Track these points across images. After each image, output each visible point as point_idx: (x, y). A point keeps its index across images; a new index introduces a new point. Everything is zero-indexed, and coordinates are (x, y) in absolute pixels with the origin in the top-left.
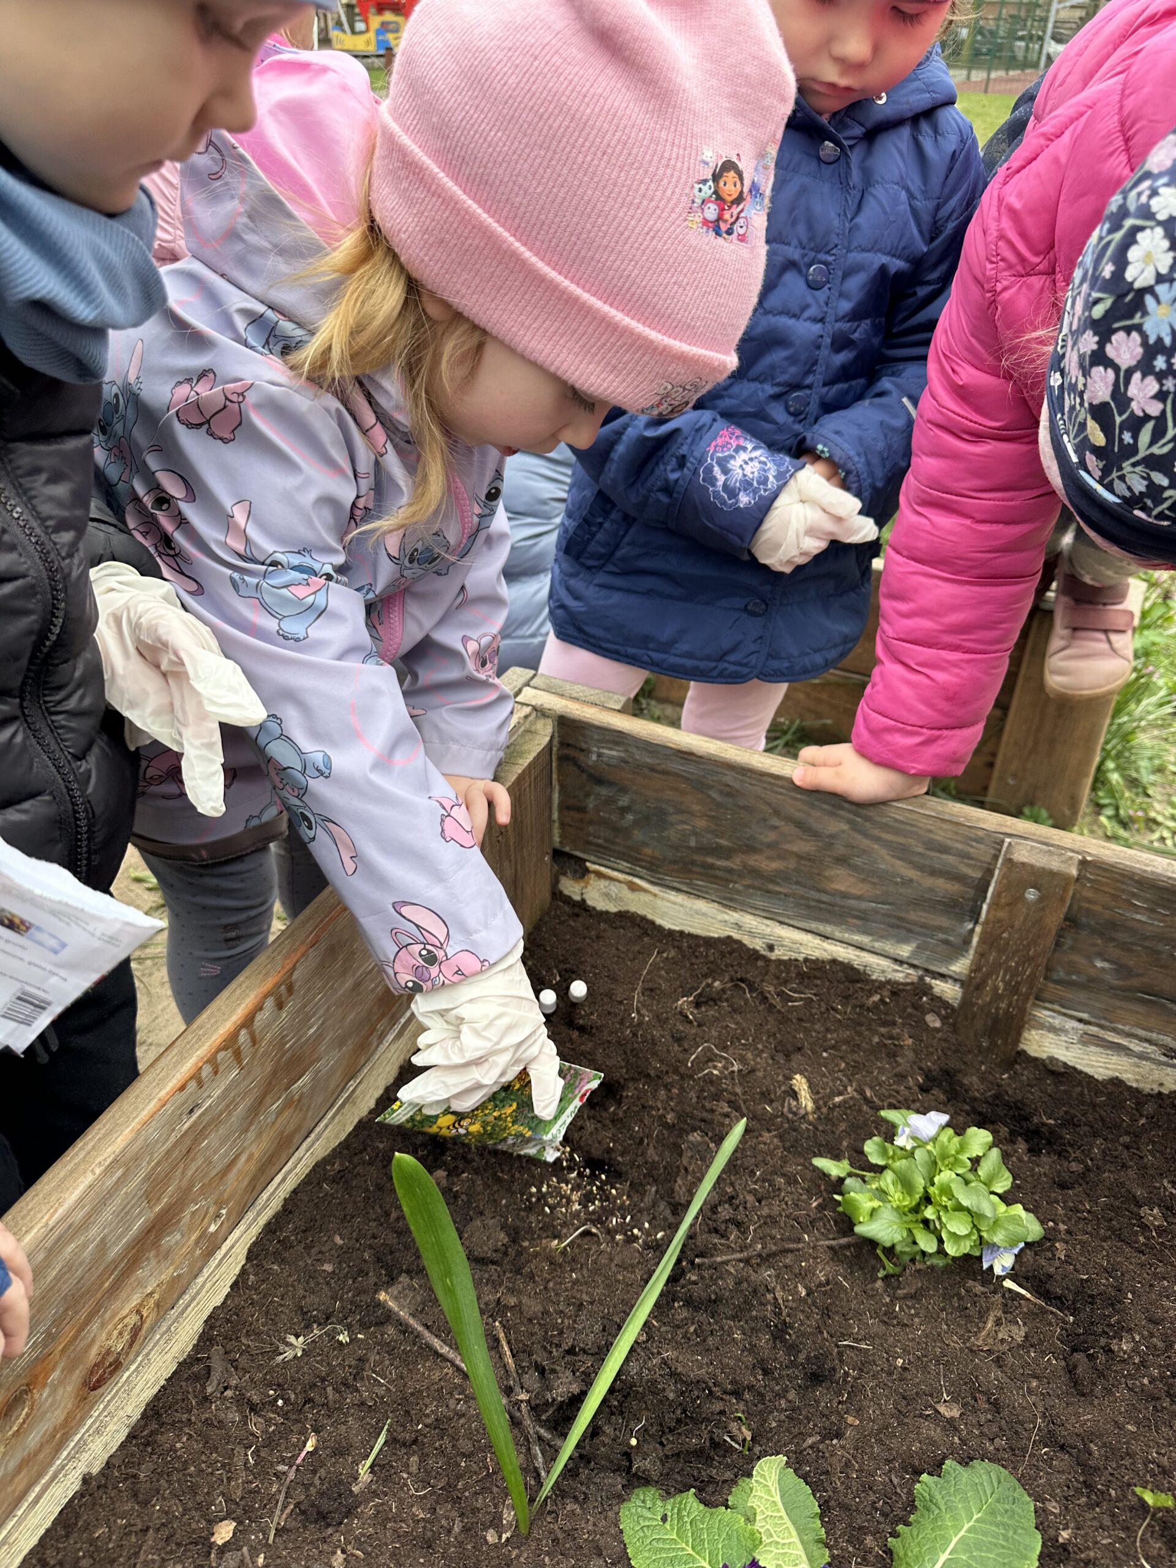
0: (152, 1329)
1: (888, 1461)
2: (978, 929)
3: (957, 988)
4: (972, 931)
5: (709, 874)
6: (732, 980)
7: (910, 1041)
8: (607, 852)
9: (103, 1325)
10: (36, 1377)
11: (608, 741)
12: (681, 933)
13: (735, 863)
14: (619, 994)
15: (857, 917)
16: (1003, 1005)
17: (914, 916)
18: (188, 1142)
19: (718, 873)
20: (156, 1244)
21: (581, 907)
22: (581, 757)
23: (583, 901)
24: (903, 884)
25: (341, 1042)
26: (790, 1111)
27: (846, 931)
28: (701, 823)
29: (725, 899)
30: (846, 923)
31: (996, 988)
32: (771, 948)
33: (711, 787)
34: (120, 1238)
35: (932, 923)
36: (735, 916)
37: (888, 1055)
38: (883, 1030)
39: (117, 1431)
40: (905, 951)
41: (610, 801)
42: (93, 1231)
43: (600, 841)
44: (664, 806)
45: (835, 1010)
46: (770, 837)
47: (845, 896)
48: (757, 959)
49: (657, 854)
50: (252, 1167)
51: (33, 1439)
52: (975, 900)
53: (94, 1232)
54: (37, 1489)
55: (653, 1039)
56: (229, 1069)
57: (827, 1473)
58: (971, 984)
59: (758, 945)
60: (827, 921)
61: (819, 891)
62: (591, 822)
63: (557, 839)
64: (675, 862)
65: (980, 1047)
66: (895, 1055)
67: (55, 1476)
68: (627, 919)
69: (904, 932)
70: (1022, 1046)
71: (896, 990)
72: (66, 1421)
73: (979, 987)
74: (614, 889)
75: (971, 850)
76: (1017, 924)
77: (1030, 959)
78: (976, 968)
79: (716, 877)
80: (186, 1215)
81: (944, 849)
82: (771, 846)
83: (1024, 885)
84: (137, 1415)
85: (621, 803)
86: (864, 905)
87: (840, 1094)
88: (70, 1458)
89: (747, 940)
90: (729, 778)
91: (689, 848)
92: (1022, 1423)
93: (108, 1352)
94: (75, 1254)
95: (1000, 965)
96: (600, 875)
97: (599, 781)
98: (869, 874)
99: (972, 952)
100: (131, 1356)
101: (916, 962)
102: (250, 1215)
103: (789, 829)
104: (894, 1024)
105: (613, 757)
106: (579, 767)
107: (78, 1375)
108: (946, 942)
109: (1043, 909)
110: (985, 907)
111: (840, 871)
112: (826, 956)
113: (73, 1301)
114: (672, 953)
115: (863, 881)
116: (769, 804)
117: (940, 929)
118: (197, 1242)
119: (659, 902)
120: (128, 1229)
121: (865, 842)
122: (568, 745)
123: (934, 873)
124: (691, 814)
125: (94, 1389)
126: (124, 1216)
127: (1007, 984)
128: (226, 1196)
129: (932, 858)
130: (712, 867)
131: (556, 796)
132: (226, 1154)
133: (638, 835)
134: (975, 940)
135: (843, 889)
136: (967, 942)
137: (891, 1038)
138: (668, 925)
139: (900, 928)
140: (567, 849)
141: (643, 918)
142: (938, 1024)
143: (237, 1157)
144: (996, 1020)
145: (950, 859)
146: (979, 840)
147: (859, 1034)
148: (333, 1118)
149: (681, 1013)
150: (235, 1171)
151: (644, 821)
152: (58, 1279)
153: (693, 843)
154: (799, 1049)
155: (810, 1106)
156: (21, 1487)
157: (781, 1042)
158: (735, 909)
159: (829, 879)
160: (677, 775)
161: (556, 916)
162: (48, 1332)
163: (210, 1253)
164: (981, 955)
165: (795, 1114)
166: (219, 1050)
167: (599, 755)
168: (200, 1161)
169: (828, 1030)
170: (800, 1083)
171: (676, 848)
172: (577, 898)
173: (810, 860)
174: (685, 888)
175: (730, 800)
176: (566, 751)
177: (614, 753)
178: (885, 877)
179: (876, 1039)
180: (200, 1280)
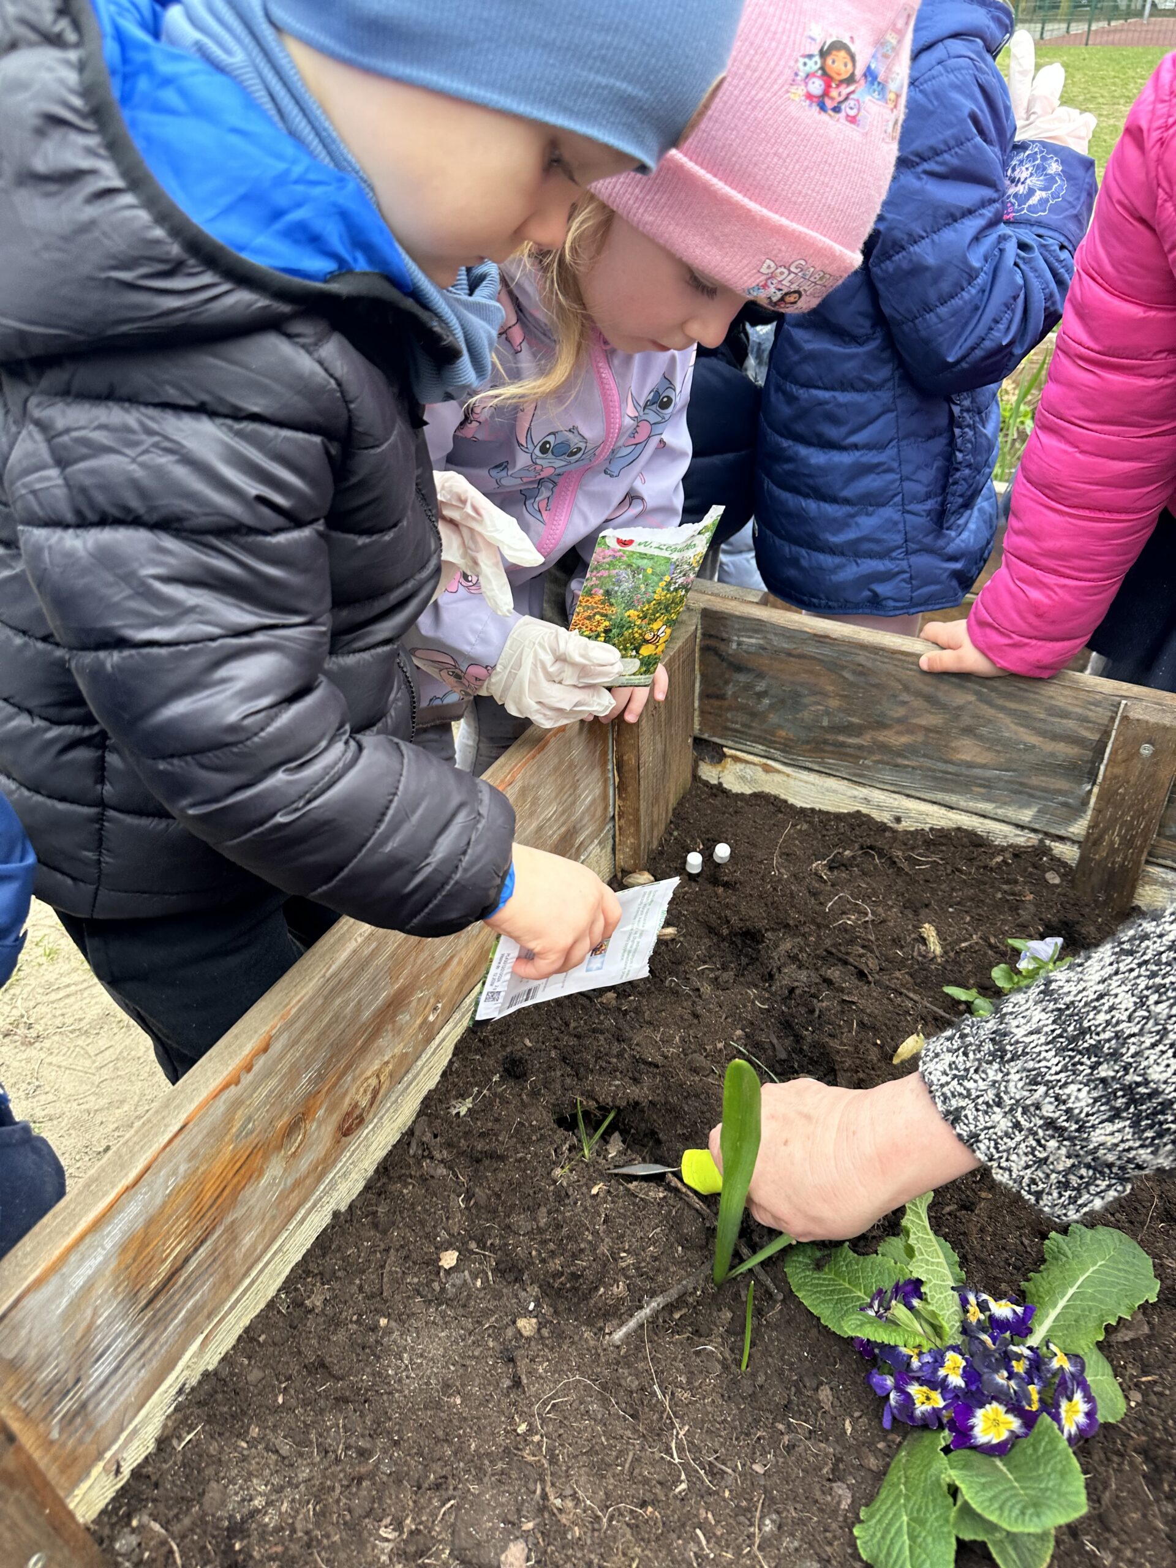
0: (386, 1095)
1: (1018, 1228)
2: (1096, 790)
3: (1075, 848)
4: (1090, 791)
5: (841, 751)
6: (862, 848)
7: (1031, 897)
8: (742, 735)
9: (354, 1080)
10: (309, 1109)
11: (747, 630)
12: (813, 810)
13: (865, 740)
14: (760, 855)
15: (981, 786)
16: (1119, 859)
17: (1034, 781)
19: (848, 750)
20: (393, 1019)
21: (719, 790)
22: (722, 647)
23: (720, 784)
24: (1026, 750)
26: (920, 954)
27: (971, 799)
28: (834, 703)
29: (855, 775)
30: (971, 792)
31: (1112, 843)
32: (898, 820)
33: (844, 668)
34: (370, 1004)
35: (1052, 787)
36: (864, 792)
37: (1010, 909)
38: (1005, 887)
39: (357, 1180)
40: (1026, 815)
41: (748, 687)
42: (354, 991)
43: (738, 726)
44: (799, 688)
45: (960, 871)
46: (900, 712)
47: (970, 765)
48: (884, 831)
49: (791, 736)
50: (461, 971)
51: (304, 1164)
52: (1093, 762)
54: (303, 1211)
55: (791, 893)
57: (964, 1234)
58: (1088, 844)
59: (885, 817)
60: (953, 792)
61: (946, 762)
62: (730, 709)
63: (697, 726)
64: (808, 742)
65: (1096, 901)
66: (1017, 908)
67: (314, 1205)
68: (761, 799)
69: (1026, 797)
70: (1136, 902)
71: (1018, 853)
73: (1097, 842)
74: (749, 771)
75: (1090, 714)
76: (1133, 779)
77: (1143, 813)
78: (1093, 825)
79: (847, 754)
81: (1065, 714)
82: (900, 721)
83: (1138, 742)
84: (371, 1172)
85: (758, 689)
86: (989, 773)
87: (965, 940)
88: (326, 1192)
89: (875, 815)
90: (862, 658)
91: (822, 727)
92: (1139, 1201)
93: (356, 1106)
94: (342, 1007)
95: (1116, 819)
96: (736, 759)
97: (739, 668)
98: (995, 743)
99: (1089, 812)
100: (371, 1115)
101: (1037, 826)
103: (918, 703)
104: (1016, 882)
105: (752, 645)
106: (720, 656)
107: (335, 1118)
108: (1065, 805)
109: (1156, 764)
110: (1102, 767)
111: (967, 742)
112: (952, 825)
113: (338, 1049)
114: (805, 826)
115: (989, 749)
116: (899, 681)
117: (1059, 792)
118: (420, 1027)
119: (792, 782)
120: (376, 998)
121: (989, 712)
122: (711, 636)
123: (1055, 737)
124: (826, 695)
125: (345, 1135)
127: (1123, 838)
128: (442, 990)
129: (1053, 724)
130: (843, 745)
131: (697, 685)
132: (444, 953)
133: (773, 718)
134: (1093, 800)
135: (968, 759)
136: (1085, 803)
137: (1014, 894)
138: (799, 804)
139: (1021, 793)
140: (706, 736)
141: (776, 798)
142: (1057, 881)
143: (452, 958)
144: (1112, 873)
145: (1070, 724)
146: (1097, 704)
147: (984, 892)
149: (816, 874)
150: (449, 970)
151: (780, 704)
152: (329, 1025)
153: (825, 723)
154: (927, 906)
155: (938, 950)
156: (294, 1204)
157: (909, 900)
158: (864, 785)
159: (954, 750)
160: (813, 658)
161: (697, 795)
162: (319, 1070)
163: (429, 1040)
164: (1098, 811)
165: (924, 957)
167: (739, 644)
169: (953, 889)
170: (929, 931)
171: (809, 728)
172: (714, 782)
173: (938, 732)
174: (817, 768)
175: (862, 679)
176: (708, 642)
177: (753, 641)
178: (1007, 745)
179: (999, 895)
180: (420, 1063)
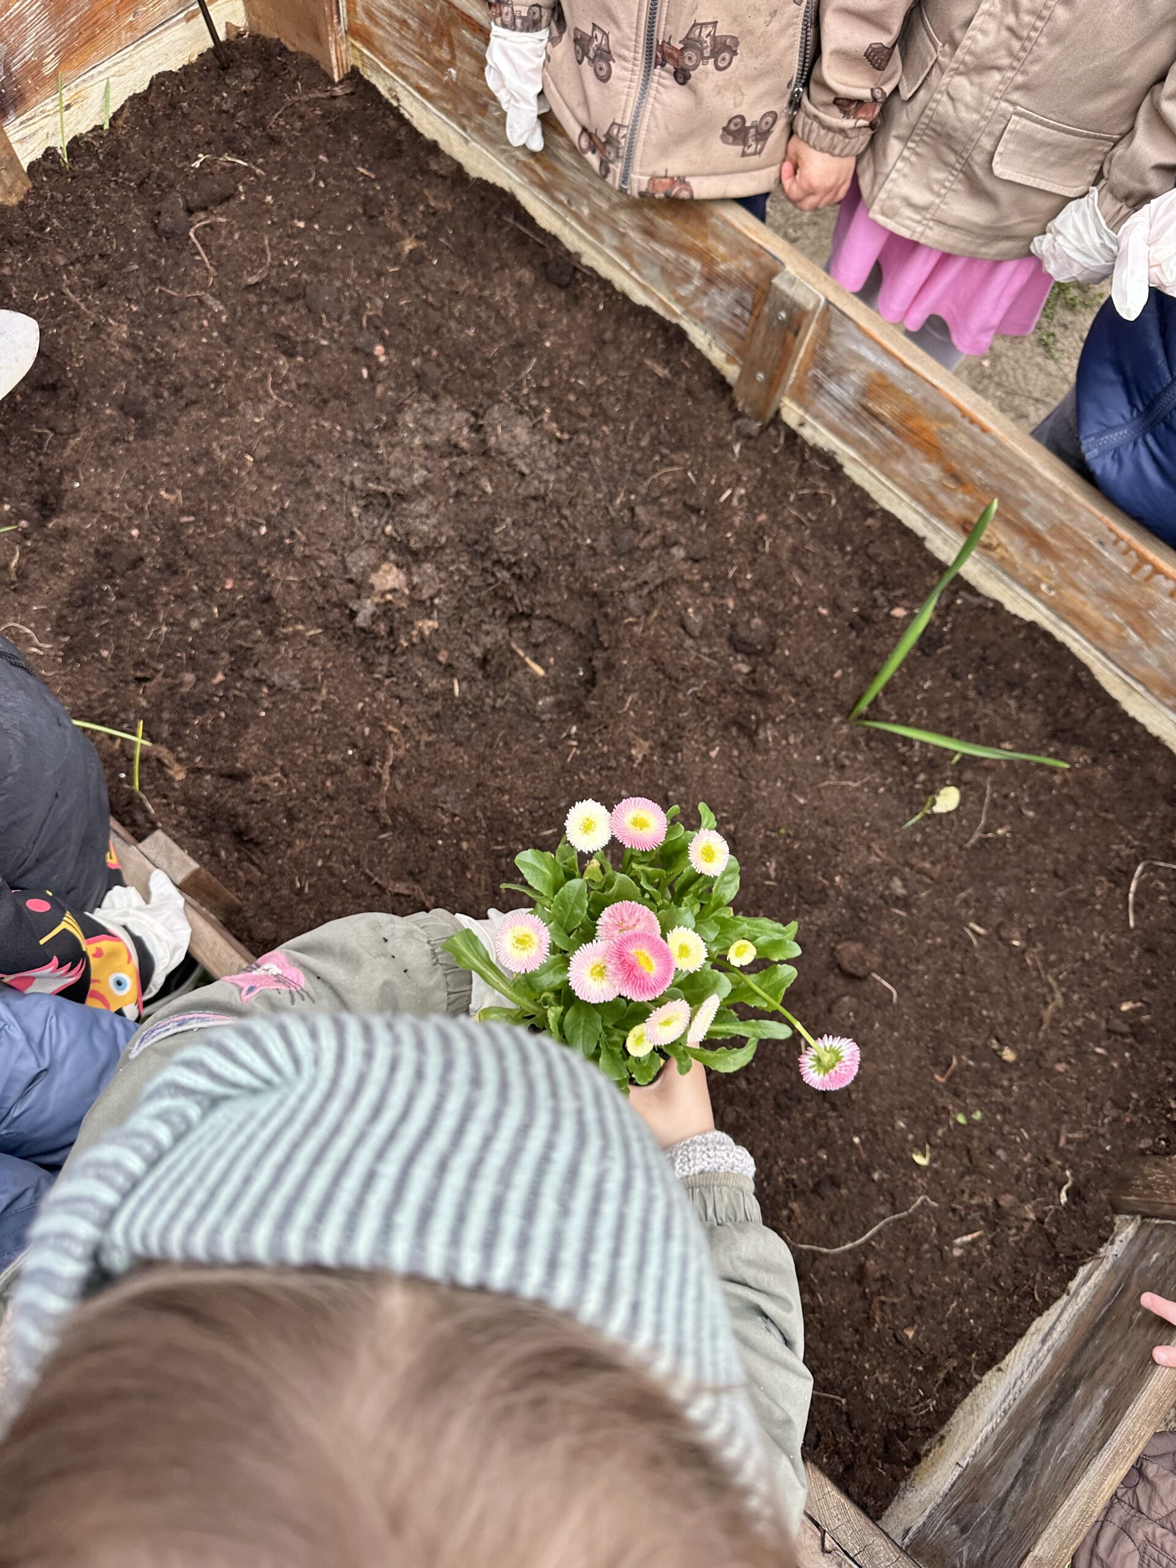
18: (1084, 547)
25: (1164, 666)
53: (1032, 496)
56: (1128, 565)
72: (949, 516)
80: (1048, 562)
102: (1053, 617)
126: (1043, 513)
148: (1117, 675)
166: (1136, 551)
168: (1076, 561)
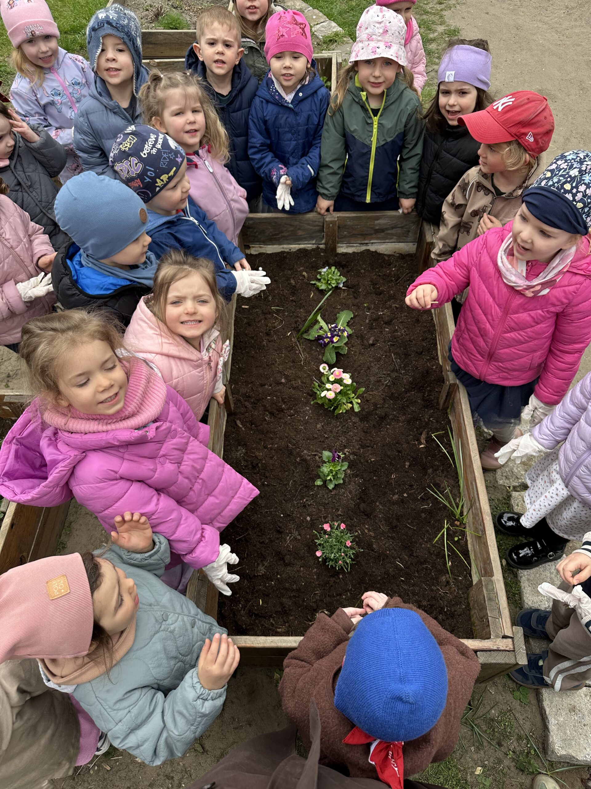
2: (325, 234)
3: (324, 245)
5: (275, 239)
12: (273, 253)
13: (280, 236)
15: (304, 239)
16: (332, 246)
17: (314, 235)
21: (251, 254)
24: (311, 230)
28: (271, 230)
29: (279, 243)
30: (302, 241)
31: (330, 243)
32: (290, 250)
33: (272, 223)
35: (317, 235)
40: (314, 242)
41: (252, 232)
43: (252, 241)
44: (263, 229)
48: (288, 253)
49: (264, 239)
52: (323, 229)
60: (299, 241)
61: (296, 236)
62: (249, 237)
64: (268, 240)
65: (330, 254)
68: (261, 254)
70: (337, 252)
71: (314, 249)
73: (327, 244)
74: (257, 249)
76: (330, 230)
77: (334, 236)
78: (326, 241)
81: (315, 222)
82: (286, 230)
83: (329, 224)
85: (255, 231)
86: (305, 236)
89: (286, 250)
90: (275, 220)
92: (349, 305)
95: (330, 239)
96: (253, 248)
97: (251, 228)
101: (316, 243)
105: (251, 223)
108: (320, 238)
109: (334, 227)
111: (299, 231)
112: (300, 248)
115: (304, 232)
119: (266, 249)
123: (315, 226)
133: (260, 236)
135: (301, 234)
136: (323, 237)
138: (269, 252)
139: (312, 238)
142: (323, 253)
144: (332, 249)
151: (260, 233)
153: (271, 235)
158: (282, 245)
159: (297, 233)
160: (265, 223)
164: (326, 238)
170: (304, 273)
171: (267, 237)
173: (294, 231)
174: (272, 244)
175: (276, 224)
178: (307, 230)
